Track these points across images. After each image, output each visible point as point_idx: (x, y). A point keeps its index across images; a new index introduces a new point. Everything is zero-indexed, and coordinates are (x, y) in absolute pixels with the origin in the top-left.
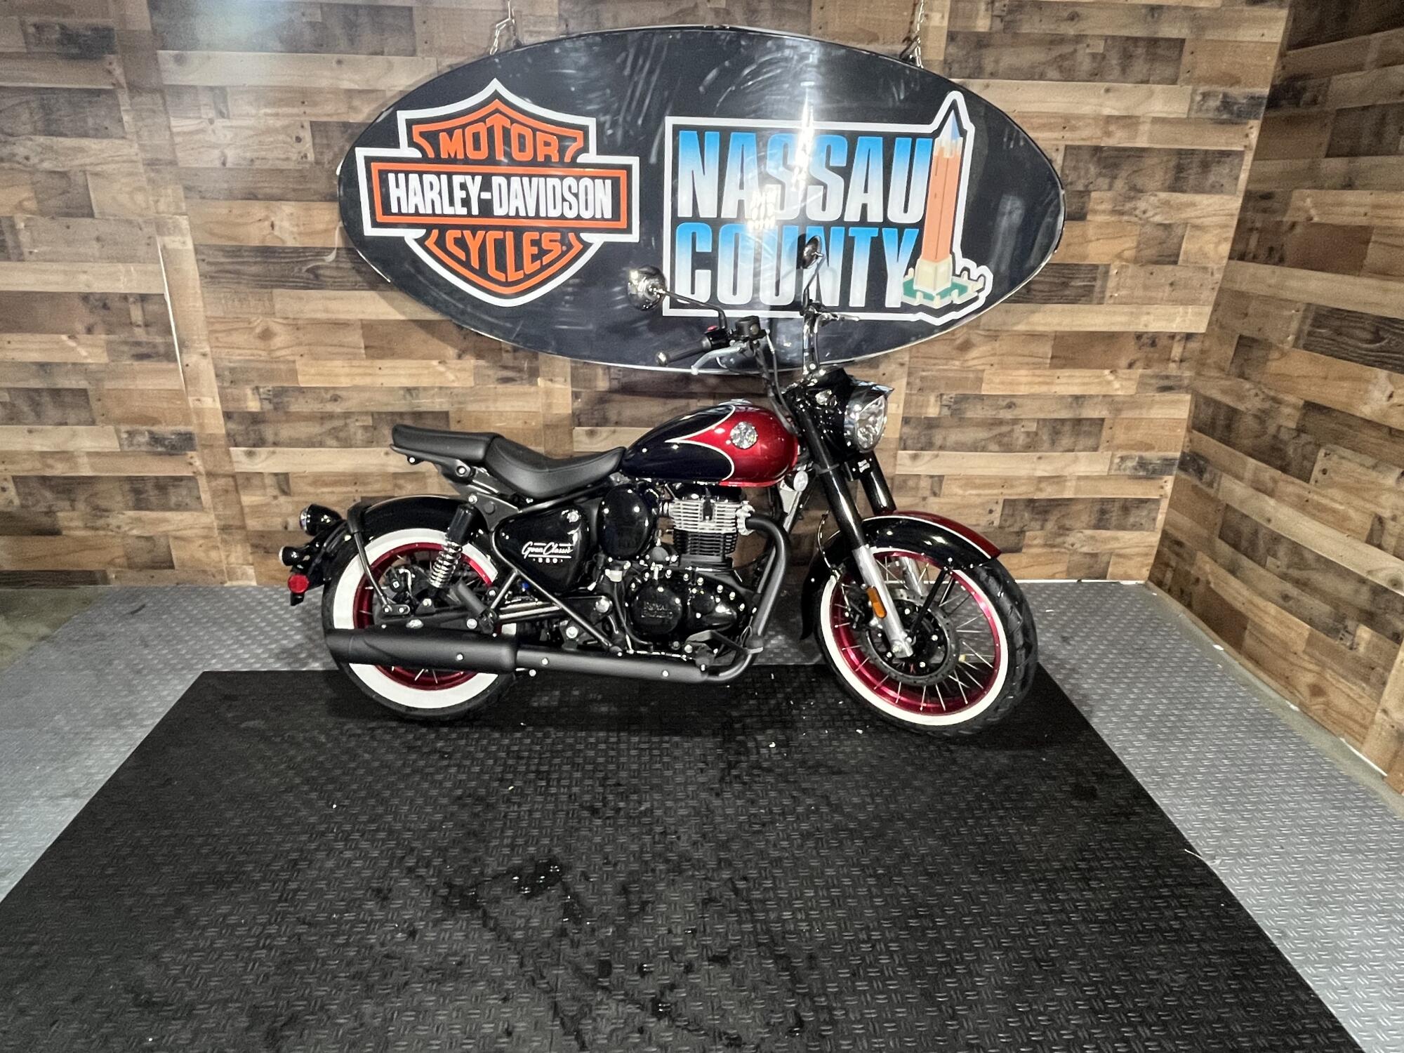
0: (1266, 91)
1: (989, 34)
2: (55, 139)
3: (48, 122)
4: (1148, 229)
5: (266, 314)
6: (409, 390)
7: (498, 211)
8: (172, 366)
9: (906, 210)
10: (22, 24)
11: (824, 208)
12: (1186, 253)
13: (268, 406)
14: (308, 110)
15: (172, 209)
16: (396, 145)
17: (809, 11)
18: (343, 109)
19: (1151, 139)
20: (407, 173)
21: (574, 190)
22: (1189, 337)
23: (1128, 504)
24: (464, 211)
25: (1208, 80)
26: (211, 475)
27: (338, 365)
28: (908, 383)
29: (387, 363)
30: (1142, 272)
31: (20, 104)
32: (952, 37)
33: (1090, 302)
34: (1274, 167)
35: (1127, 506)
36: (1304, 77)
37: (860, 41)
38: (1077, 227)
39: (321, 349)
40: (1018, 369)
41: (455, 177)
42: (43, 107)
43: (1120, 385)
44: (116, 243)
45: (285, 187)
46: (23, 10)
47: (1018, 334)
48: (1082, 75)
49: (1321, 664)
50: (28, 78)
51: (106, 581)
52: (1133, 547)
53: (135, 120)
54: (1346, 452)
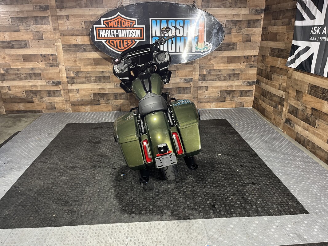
0: (264, 8)
2: (37, 25)
3: (36, 22)
4: (244, 35)
5: (75, 57)
6: (102, 71)
7: (119, 36)
8: (57, 68)
9: (195, 33)
10: (33, 5)
11: (180, 34)
12: (252, 40)
13: (75, 75)
14: (84, 19)
15: (58, 38)
16: (101, 25)
18: (90, 18)
19: (242, 18)
20: (103, 30)
21: (133, 32)
22: (255, 56)
24: (113, 36)
25: (253, 6)
26: (64, 89)
27: (89, 67)
28: (199, 67)
29: (98, 66)
30: (244, 44)
31: (31, 20)
32: (203, 1)
33: (234, 50)
34: (266, 22)
35: (247, 92)
36: (269, 6)
37: (185, 2)
38: (229, 35)
39: (85, 64)
40: (220, 64)
41: (112, 30)
42: (35, 20)
43: (242, 66)
44: (47, 44)
45: (79, 33)
46: (33, 3)
47: (220, 57)
48: (228, 7)
49: (275, 114)
50: (33, 15)
51: (42, 112)
52: (249, 100)
53: (52, 22)
54: (276, 74)
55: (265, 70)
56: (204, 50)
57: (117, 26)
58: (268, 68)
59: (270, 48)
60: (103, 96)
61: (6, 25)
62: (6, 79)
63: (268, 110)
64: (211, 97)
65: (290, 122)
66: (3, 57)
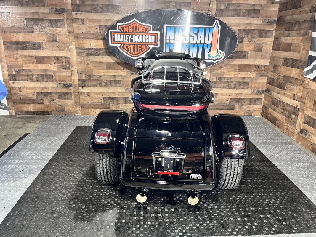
0: (276, 19)
1: (224, 9)
2: (52, 28)
3: (51, 25)
4: (256, 45)
5: (88, 61)
6: (114, 76)
7: (134, 41)
8: (69, 70)
9: (208, 41)
10: (49, 8)
11: (193, 41)
12: (263, 49)
13: (87, 78)
14: (99, 23)
15: (72, 41)
16: (116, 29)
17: (190, 5)
18: (105, 23)
19: (255, 28)
20: (118, 34)
21: (148, 37)
22: (265, 65)
23: (255, 100)
24: (128, 41)
25: (266, 17)
26: (74, 92)
27: (101, 71)
28: (210, 75)
29: (110, 70)
30: (255, 52)
31: (46, 22)
32: (217, 10)
33: (245, 59)
34: (279, 32)
35: (256, 100)
36: (282, 17)
37: (199, 10)
38: (241, 44)
39: (98, 67)
40: (231, 72)
41: (126, 35)
42: (50, 22)
43: (252, 75)
44: (61, 47)
45: (94, 37)
46: (49, 6)
47: (231, 65)
48: (241, 16)
49: (287, 124)
50: (48, 17)
51: (51, 114)
52: (257, 108)
53: (67, 25)
54: (290, 84)
55: (277, 79)
56: (216, 58)
57: (131, 31)
58: (281, 77)
59: (283, 58)
60: (113, 100)
61: (21, 26)
62: (18, 79)
63: (280, 119)
64: (220, 104)
65: (305, 132)
66: (15, 58)
